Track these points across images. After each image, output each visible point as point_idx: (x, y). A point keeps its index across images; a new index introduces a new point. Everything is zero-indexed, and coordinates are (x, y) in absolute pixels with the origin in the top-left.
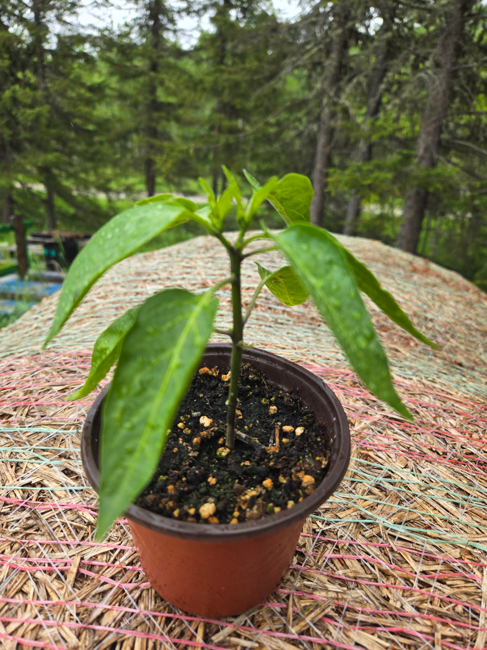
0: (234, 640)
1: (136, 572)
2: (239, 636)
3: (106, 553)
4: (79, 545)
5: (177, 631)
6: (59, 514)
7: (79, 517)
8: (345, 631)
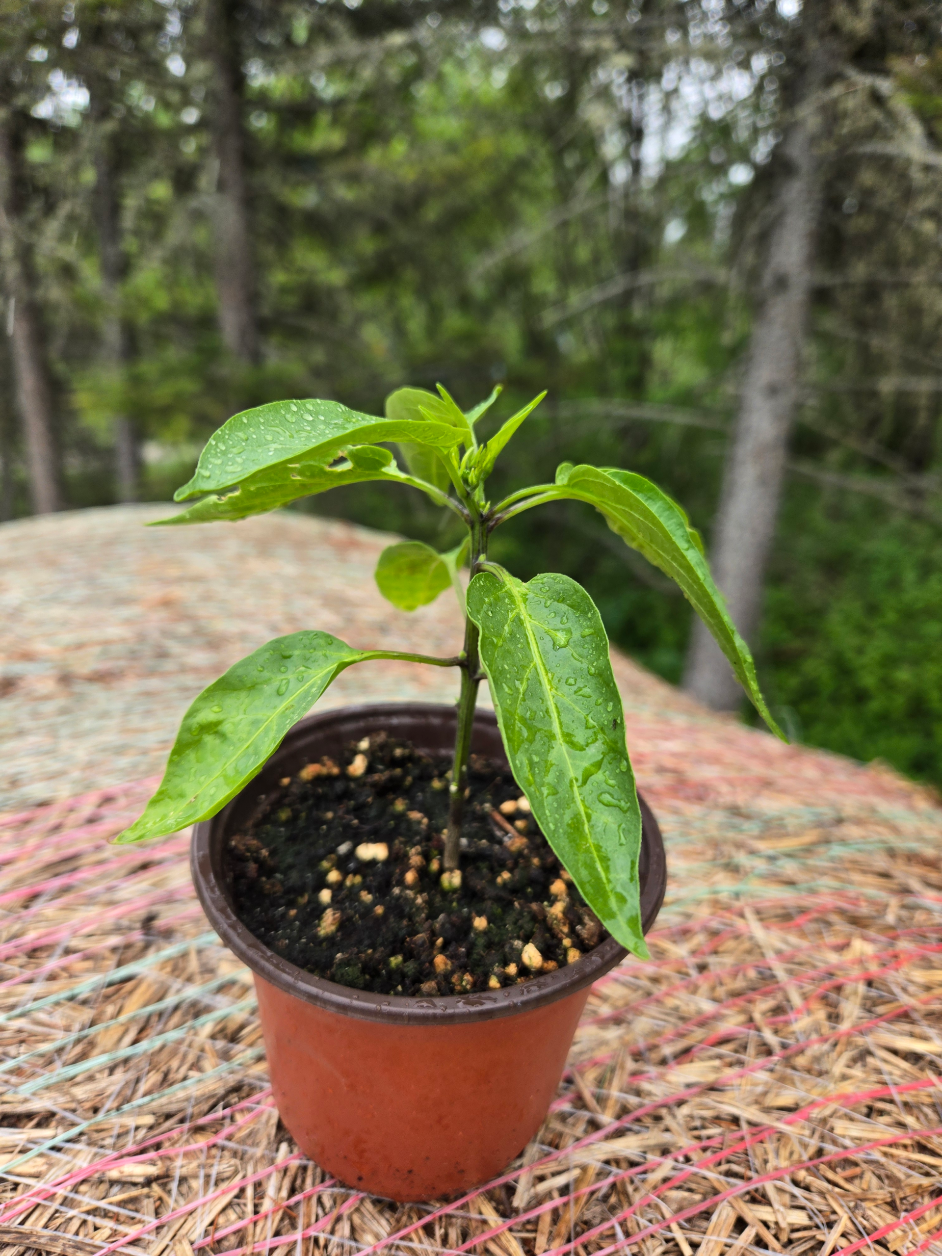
0: (542, 1187)
1: (314, 1200)
2: (541, 1179)
3: (229, 1205)
4: (159, 1229)
5: (453, 1234)
6: (65, 1202)
7: (112, 1183)
8: (661, 1077)
